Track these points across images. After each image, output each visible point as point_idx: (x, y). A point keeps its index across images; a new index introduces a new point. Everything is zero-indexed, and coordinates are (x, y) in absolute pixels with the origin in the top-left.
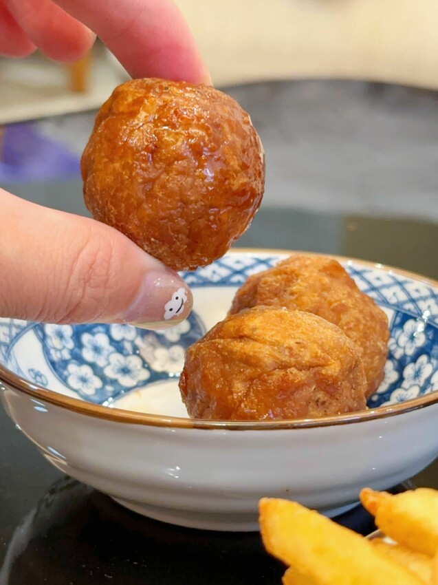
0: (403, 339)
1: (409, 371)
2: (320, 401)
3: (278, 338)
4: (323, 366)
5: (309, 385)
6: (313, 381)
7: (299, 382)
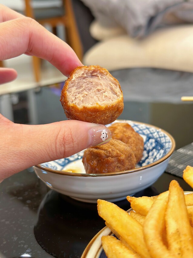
0: (149, 144)
1: (151, 154)
2: (119, 166)
3: (107, 148)
4: (120, 156)
5: (115, 162)
6: (117, 161)
7: (112, 161)
